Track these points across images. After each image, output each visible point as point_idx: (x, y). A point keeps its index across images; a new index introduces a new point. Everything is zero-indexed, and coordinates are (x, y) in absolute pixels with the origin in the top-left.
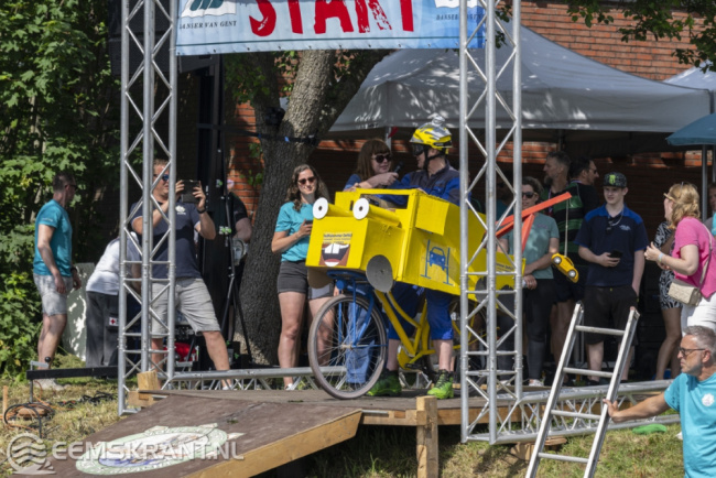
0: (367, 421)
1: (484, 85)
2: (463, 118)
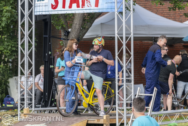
0: (89, 122)
1: (122, 22)
2: (116, 32)
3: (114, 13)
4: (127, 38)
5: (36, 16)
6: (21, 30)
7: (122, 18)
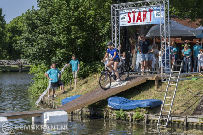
0: (148, 79)
1: (164, 29)
2: (161, 34)
3: (160, 24)
4: (166, 37)
5: (121, 27)
6: (113, 34)
7: (164, 27)
